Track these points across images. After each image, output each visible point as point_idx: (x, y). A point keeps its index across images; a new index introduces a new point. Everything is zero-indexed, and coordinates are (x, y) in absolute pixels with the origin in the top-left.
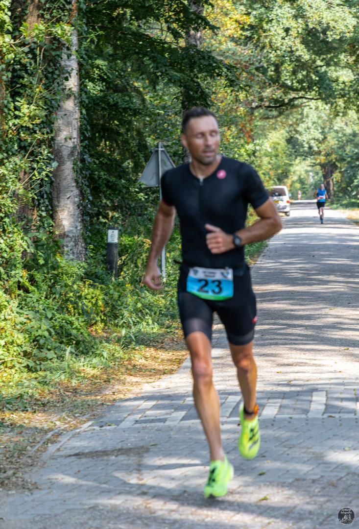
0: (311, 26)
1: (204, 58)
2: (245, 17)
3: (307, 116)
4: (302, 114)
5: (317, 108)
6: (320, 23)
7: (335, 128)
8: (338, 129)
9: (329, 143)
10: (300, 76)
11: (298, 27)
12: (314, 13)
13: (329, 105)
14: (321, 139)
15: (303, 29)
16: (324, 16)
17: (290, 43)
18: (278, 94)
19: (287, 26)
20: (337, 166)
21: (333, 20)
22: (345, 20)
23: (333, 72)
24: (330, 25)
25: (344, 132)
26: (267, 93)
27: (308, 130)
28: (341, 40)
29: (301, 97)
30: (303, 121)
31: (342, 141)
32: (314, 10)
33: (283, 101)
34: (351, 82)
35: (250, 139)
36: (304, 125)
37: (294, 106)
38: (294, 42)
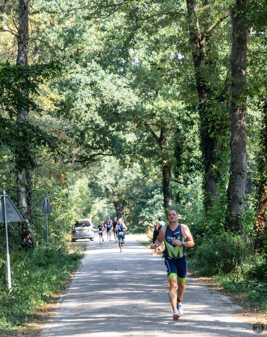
0: (106, 102)
2: (57, 96)
3: (104, 167)
4: (100, 166)
5: (110, 161)
6: (112, 100)
7: (125, 175)
8: (127, 176)
9: (120, 186)
10: (98, 138)
11: (97, 103)
12: (108, 93)
13: (119, 159)
14: (114, 183)
15: (100, 105)
16: (115, 96)
17: (91, 115)
18: (84, 152)
19: (89, 102)
20: (126, 203)
21: (122, 98)
22: (130, 98)
23: (121, 136)
24: (119, 101)
25: (131, 178)
26: (75, 151)
27: (105, 177)
28: (127, 112)
29: (99, 154)
30: (101, 171)
31: (130, 184)
32: (108, 91)
33: (86, 156)
34: (135, 142)
35: (65, 185)
36: (101, 174)
37: (94, 160)
38: (94, 114)
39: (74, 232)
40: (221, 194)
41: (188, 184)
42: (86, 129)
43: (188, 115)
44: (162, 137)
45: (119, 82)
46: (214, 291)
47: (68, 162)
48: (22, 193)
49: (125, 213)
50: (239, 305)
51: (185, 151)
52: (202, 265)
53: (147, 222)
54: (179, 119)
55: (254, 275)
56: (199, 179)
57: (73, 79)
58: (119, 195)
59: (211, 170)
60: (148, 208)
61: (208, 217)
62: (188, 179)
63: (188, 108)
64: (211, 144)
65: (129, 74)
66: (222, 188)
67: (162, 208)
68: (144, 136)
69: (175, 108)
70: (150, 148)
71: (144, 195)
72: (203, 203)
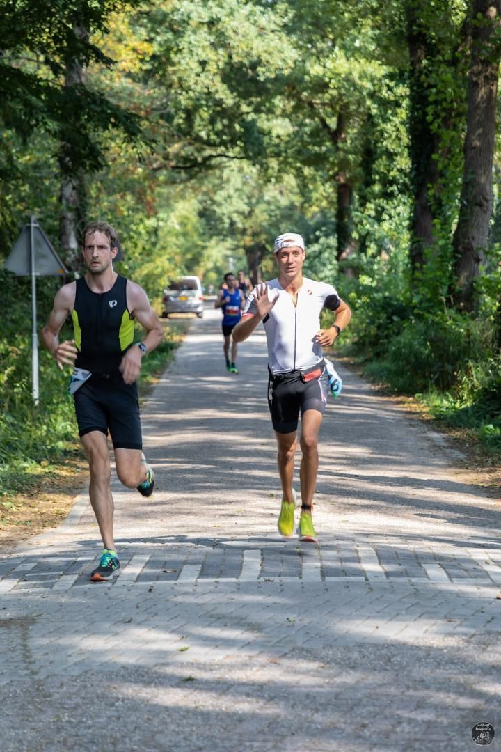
0: (236, 59)
1: (94, 102)
2: (146, 45)
3: (228, 181)
4: (221, 177)
5: (241, 170)
6: (248, 54)
7: (266, 198)
8: (272, 200)
9: (257, 217)
10: (219, 126)
11: (219, 60)
12: (240, 41)
13: (258, 166)
14: (246, 212)
15: (225, 63)
16: (255, 46)
17: (207, 82)
18: (189, 150)
19: (203, 57)
20: (267, 250)
21: (266, 52)
22: (282, 52)
23: (263, 122)
24: (262, 58)
25: (278, 204)
26: (174, 148)
27: (229, 200)
28: (277, 79)
29: (220, 155)
30: (223, 187)
31: (275, 216)
32: (240, 37)
33: (196, 159)
34: (289, 136)
35: (151, 211)
36: (223, 193)
37: (211, 167)
38: (212, 80)
39: (166, 299)
40: (441, 242)
41: (385, 220)
42: (196, 107)
43: (390, 89)
44: (340, 130)
45: (263, 21)
46: (417, 422)
47: (160, 168)
48: (69, 222)
49: (264, 269)
50: (461, 450)
51: (381, 156)
54: (372, 95)
55: (494, 396)
56: (401, 209)
57: (175, 13)
59: (426, 195)
61: (414, 282)
62: (384, 210)
63: (391, 76)
64: (430, 145)
65: (281, 7)
66: (445, 230)
67: (335, 262)
68: (306, 125)
69: (366, 75)
70: (316, 148)
72: (409, 257)
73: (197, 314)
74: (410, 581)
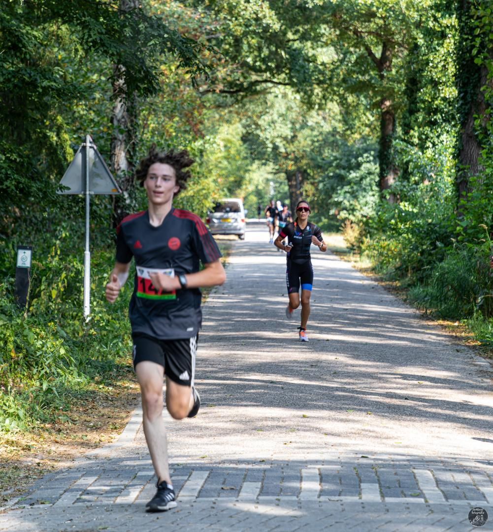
1: (152, 26)
3: (272, 106)
4: (265, 103)
5: (285, 96)
7: (310, 123)
8: (314, 125)
9: (300, 143)
10: (265, 52)
13: (301, 93)
14: (289, 137)
17: (256, 8)
18: (238, 75)
20: (309, 174)
23: (308, 48)
25: (321, 130)
26: (222, 72)
27: (272, 125)
28: (325, 7)
30: (267, 113)
31: (318, 141)
33: (242, 84)
34: (333, 63)
35: (199, 134)
36: (267, 118)
37: (256, 92)
38: (261, 6)
39: (209, 221)
41: (428, 148)
42: (245, 34)
43: (436, 19)
44: (384, 58)
46: (463, 348)
47: (207, 91)
48: (119, 143)
49: (304, 193)
51: (425, 86)
52: (443, 298)
53: (345, 212)
54: (418, 25)
56: (447, 139)
58: (296, 160)
59: (471, 124)
60: (349, 187)
61: (460, 210)
62: (427, 138)
63: (437, 7)
64: (477, 75)
67: (375, 188)
68: (351, 53)
69: (413, 6)
70: (360, 77)
71: (343, 163)
72: (454, 184)
73: (240, 236)
74: (469, 504)
